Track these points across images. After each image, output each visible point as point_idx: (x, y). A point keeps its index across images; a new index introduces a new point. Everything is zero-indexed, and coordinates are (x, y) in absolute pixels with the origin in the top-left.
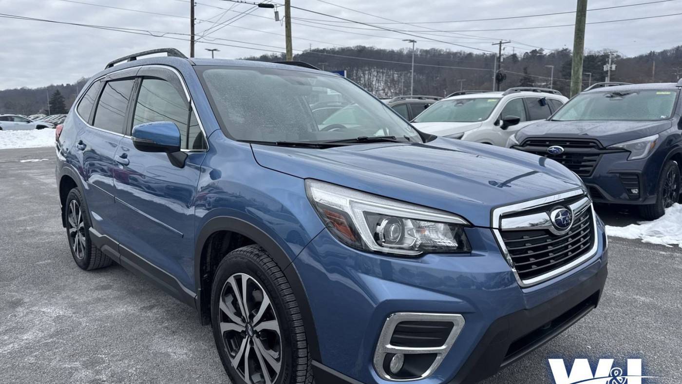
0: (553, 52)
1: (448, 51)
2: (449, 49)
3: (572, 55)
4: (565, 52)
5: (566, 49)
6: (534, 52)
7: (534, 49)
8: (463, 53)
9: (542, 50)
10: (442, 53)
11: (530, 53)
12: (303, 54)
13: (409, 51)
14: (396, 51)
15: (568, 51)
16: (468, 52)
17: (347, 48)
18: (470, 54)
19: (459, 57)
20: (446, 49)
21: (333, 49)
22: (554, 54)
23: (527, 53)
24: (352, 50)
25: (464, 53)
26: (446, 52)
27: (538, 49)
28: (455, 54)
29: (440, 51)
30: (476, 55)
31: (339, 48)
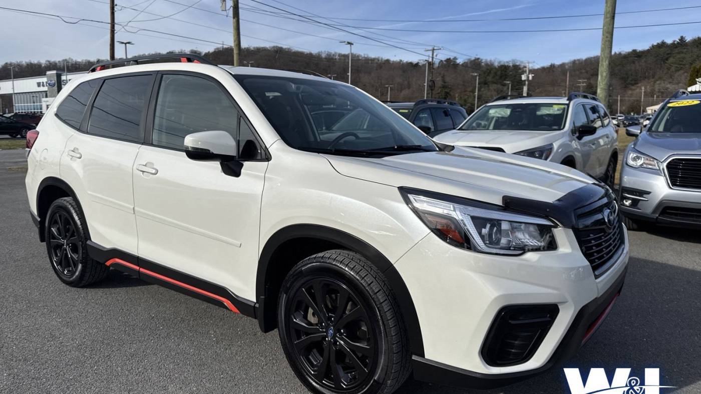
0: (466, 61)
1: (366, 56)
2: (367, 55)
3: (483, 64)
4: (477, 61)
5: (478, 59)
6: (448, 60)
7: (448, 57)
8: (380, 59)
9: (455, 58)
10: (361, 58)
11: (445, 61)
12: (215, 52)
13: (327, 54)
14: (314, 54)
15: (479, 60)
16: (386, 59)
17: (263, 48)
18: (388, 61)
19: (377, 63)
20: (364, 55)
21: (247, 48)
22: (467, 63)
23: (441, 61)
24: (269, 50)
25: (382, 59)
26: (364, 57)
27: (452, 58)
28: (373, 60)
29: (358, 56)
30: (393, 61)
31: (254, 48)
